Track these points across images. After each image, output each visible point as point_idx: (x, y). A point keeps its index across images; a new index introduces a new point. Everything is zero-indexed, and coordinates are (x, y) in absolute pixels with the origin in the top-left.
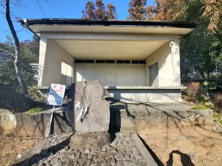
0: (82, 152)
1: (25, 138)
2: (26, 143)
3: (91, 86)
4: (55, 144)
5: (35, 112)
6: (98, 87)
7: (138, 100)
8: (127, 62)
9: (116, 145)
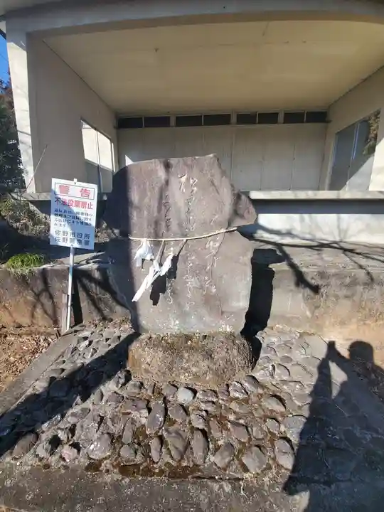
0: (170, 398)
1: (11, 330)
2: (15, 346)
3: (188, 180)
4: (88, 359)
5: (22, 266)
6: (213, 184)
7: (310, 234)
8: (269, 118)
9: (272, 375)
